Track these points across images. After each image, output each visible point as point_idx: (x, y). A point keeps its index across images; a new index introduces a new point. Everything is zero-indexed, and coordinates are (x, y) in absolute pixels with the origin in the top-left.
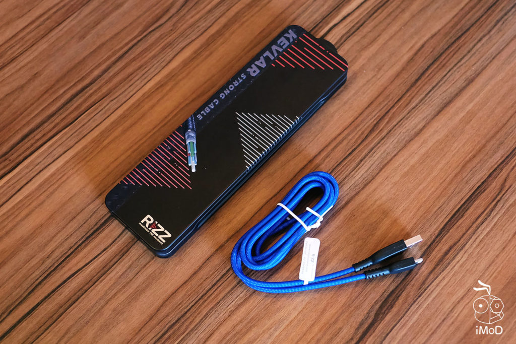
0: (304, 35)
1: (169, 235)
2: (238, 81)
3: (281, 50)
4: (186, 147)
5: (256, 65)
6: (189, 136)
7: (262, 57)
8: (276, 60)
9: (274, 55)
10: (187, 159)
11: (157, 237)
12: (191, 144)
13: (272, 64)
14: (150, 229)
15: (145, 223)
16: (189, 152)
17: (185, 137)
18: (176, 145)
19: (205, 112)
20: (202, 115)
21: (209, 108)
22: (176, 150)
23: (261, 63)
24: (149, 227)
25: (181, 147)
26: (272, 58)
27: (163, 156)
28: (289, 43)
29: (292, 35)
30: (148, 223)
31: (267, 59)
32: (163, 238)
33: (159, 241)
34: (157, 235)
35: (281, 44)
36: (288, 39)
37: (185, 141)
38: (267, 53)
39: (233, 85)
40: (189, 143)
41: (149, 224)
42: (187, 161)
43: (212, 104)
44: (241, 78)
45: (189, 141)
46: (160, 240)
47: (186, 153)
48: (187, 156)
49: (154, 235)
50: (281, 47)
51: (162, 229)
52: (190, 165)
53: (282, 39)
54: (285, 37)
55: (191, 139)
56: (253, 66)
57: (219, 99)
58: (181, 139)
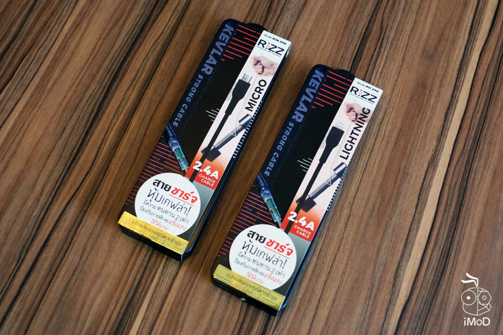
0: (240, 26)
2: (198, 82)
3: (224, 45)
4: (173, 154)
5: (208, 64)
6: (173, 144)
7: (210, 56)
8: (224, 55)
9: (220, 51)
10: (179, 165)
12: (177, 150)
13: (222, 60)
16: (178, 158)
17: (169, 146)
18: (164, 155)
19: (179, 118)
20: (177, 121)
21: (181, 113)
22: (166, 160)
23: (212, 60)
25: (170, 156)
26: (220, 54)
27: (156, 168)
28: (229, 37)
29: (229, 29)
31: (215, 55)
35: (223, 39)
37: (170, 149)
38: (214, 51)
39: (194, 86)
40: (175, 149)
43: (182, 109)
44: (199, 79)
45: (175, 148)
47: (176, 160)
48: (177, 162)
50: (224, 42)
52: (183, 169)
53: (222, 34)
55: (176, 146)
56: (206, 65)
57: (187, 103)
58: (167, 148)
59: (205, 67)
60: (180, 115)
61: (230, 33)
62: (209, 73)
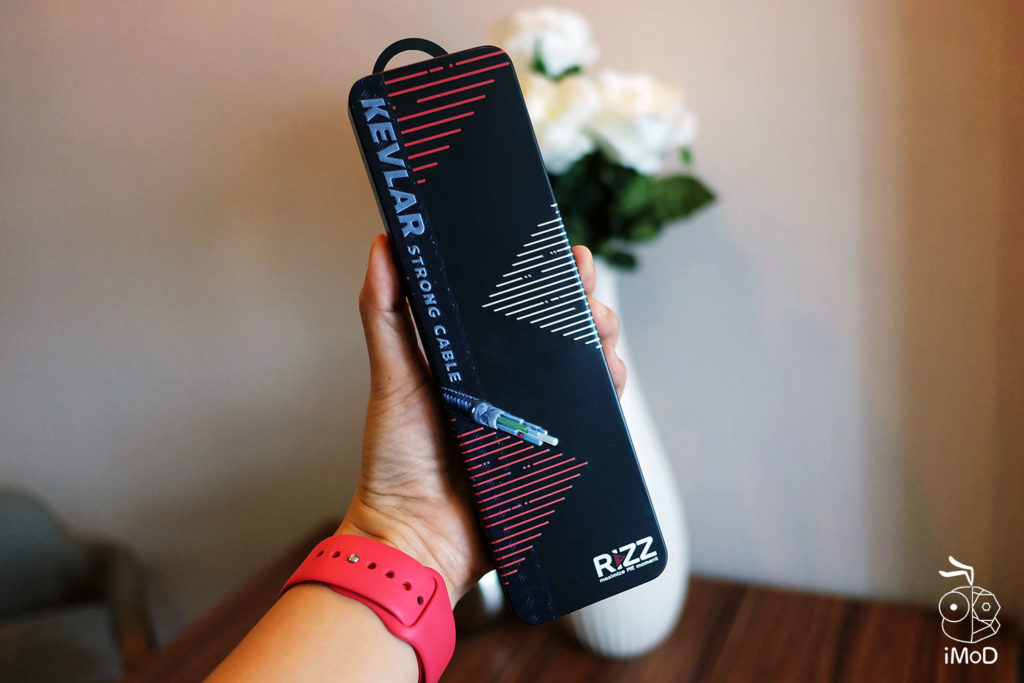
0: (386, 83)
1: (649, 540)
2: (419, 265)
3: (396, 148)
4: (501, 433)
5: (403, 213)
6: (484, 417)
7: (393, 193)
8: (414, 170)
9: (400, 168)
10: (528, 444)
11: (642, 562)
12: (502, 420)
13: (419, 182)
14: (620, 567)
15: (606, 572)
16: (516, 432)
17: (482, 426)
18: (488, 449)
19: (450, 361)
20: (453, 370)
21: (445, 349)
22: (499, 454)
23: (403, 200)
24: (616, 568)
25: (498, 441)
26: (405, 174)
27: (497, 482)
28: (390, 124)
29: (374, 106)
30: (608, 566)
31: (400, 184)
32: (649, 552)
33: (650, 561)
34: (637, 560)
35: (384, 137)
36: (379, 119)
37: (489, 429)
38: (390, 177)
39: (421, 278)
40: (498, 423)
41: (611, 565)
42: (531, 444)
43: (441, 341)
44: (416, 256)
45: (495, 422)
46: (648, 560)
47: (515, 438)
48: (520, 440)
49: (635, 565)
50: (390, 142)
51: (632, 547)
52: (540, 444)
53: (374, 128)
54: (373, 121)
55: (493, 418)
56: (402, 219)
57: (438, 321)
58: (482, 433)
59: (405, 224)
60: (447, 353)
61: (386, 114)
62: (421, 230)
